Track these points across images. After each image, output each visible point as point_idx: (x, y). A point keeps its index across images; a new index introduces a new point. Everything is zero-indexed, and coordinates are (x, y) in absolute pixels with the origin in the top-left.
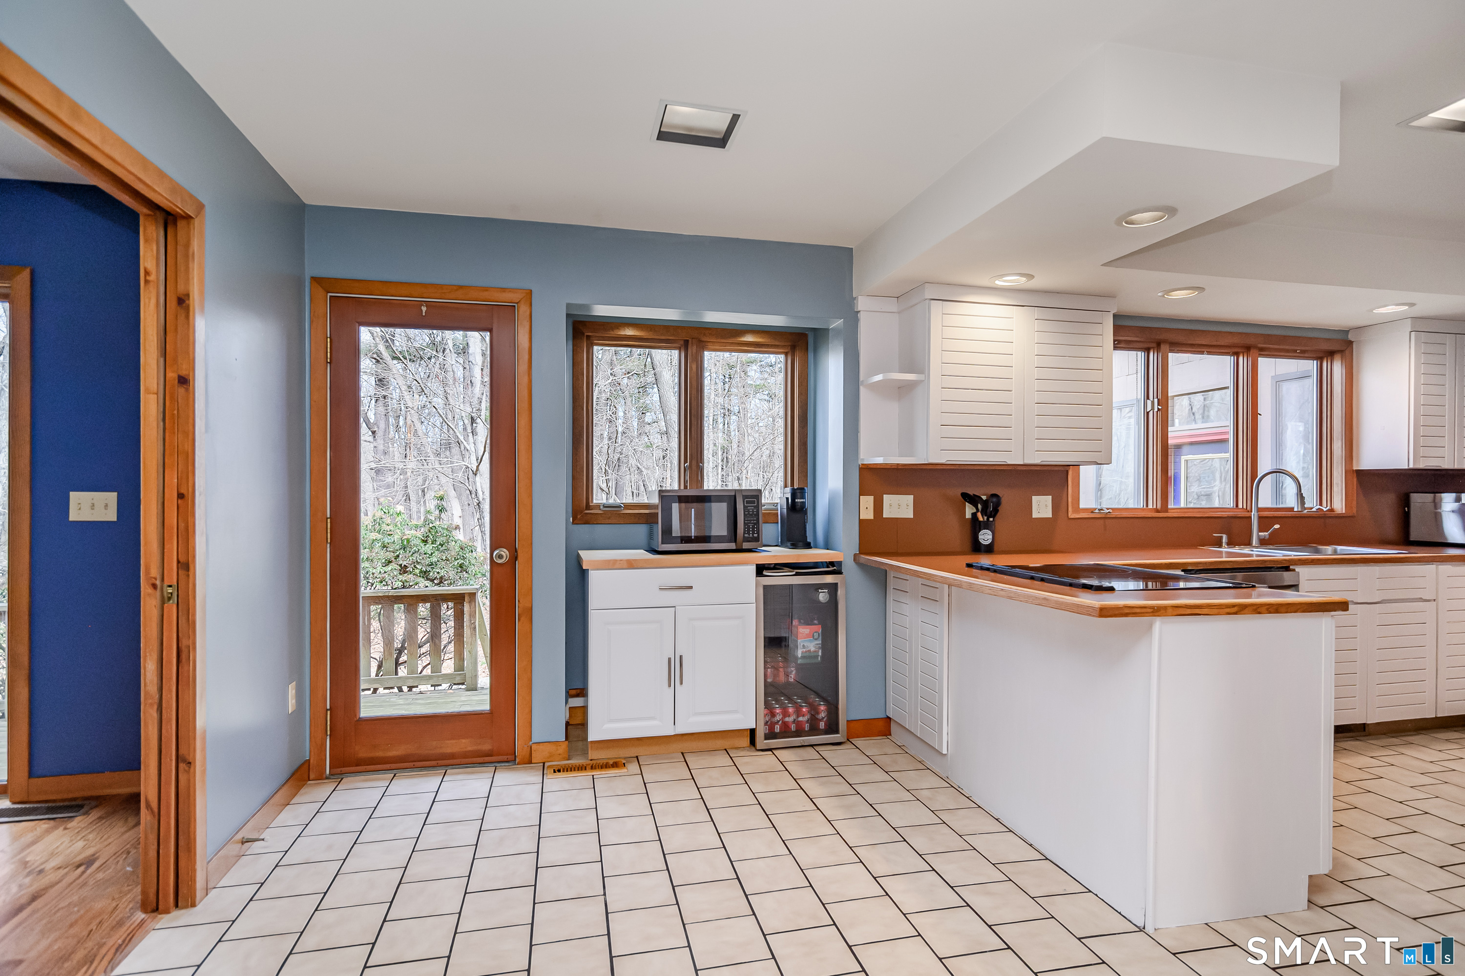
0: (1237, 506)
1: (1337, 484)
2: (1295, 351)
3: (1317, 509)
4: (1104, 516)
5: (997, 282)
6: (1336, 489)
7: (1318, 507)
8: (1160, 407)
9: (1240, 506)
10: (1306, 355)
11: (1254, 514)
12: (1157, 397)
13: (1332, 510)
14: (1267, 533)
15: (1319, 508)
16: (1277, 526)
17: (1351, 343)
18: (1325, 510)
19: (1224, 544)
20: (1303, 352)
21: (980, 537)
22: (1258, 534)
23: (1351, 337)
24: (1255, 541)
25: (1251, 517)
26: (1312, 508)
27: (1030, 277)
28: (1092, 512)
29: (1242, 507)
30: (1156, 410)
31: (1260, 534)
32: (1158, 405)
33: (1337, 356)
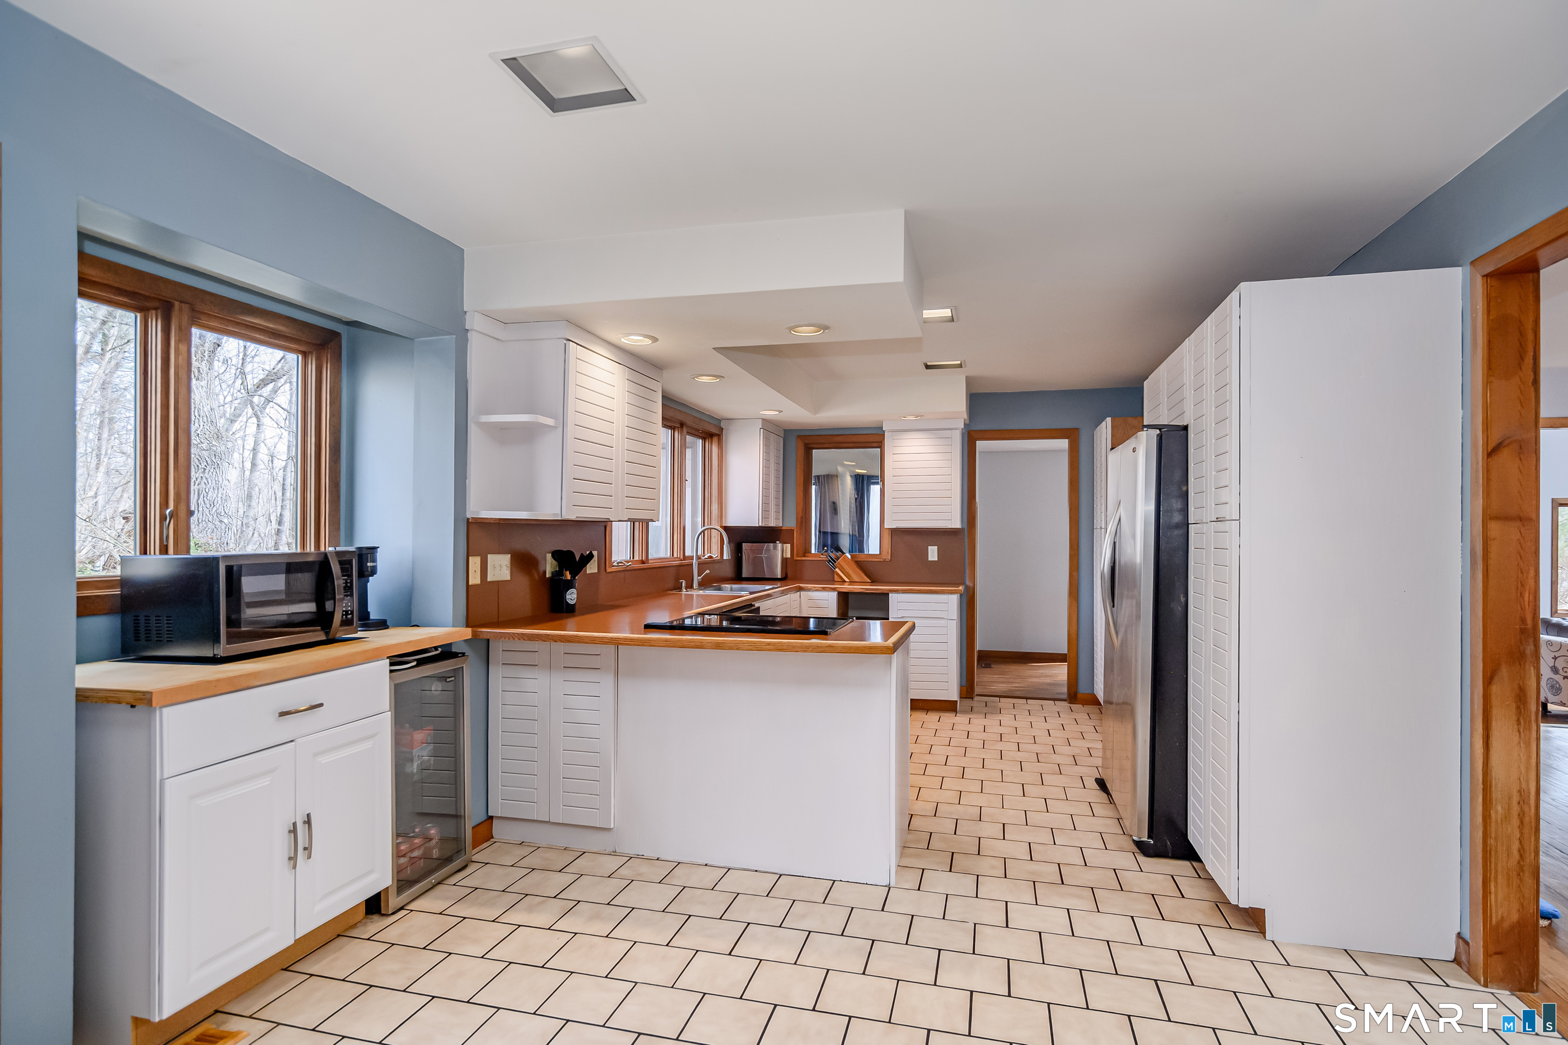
1: (715, 537)
4: (624, 569)
5: (623, 340)
7: (709, 555)
11: (695, 562)
14: (701, 577)
16: (708, 571)
17: (722, 429)
19: (682, 587)
21: (567, 597)
23: (722, 425)
24: (696, 585)
27: (655, 340)
31: (698, 578)
33: (715, 439)
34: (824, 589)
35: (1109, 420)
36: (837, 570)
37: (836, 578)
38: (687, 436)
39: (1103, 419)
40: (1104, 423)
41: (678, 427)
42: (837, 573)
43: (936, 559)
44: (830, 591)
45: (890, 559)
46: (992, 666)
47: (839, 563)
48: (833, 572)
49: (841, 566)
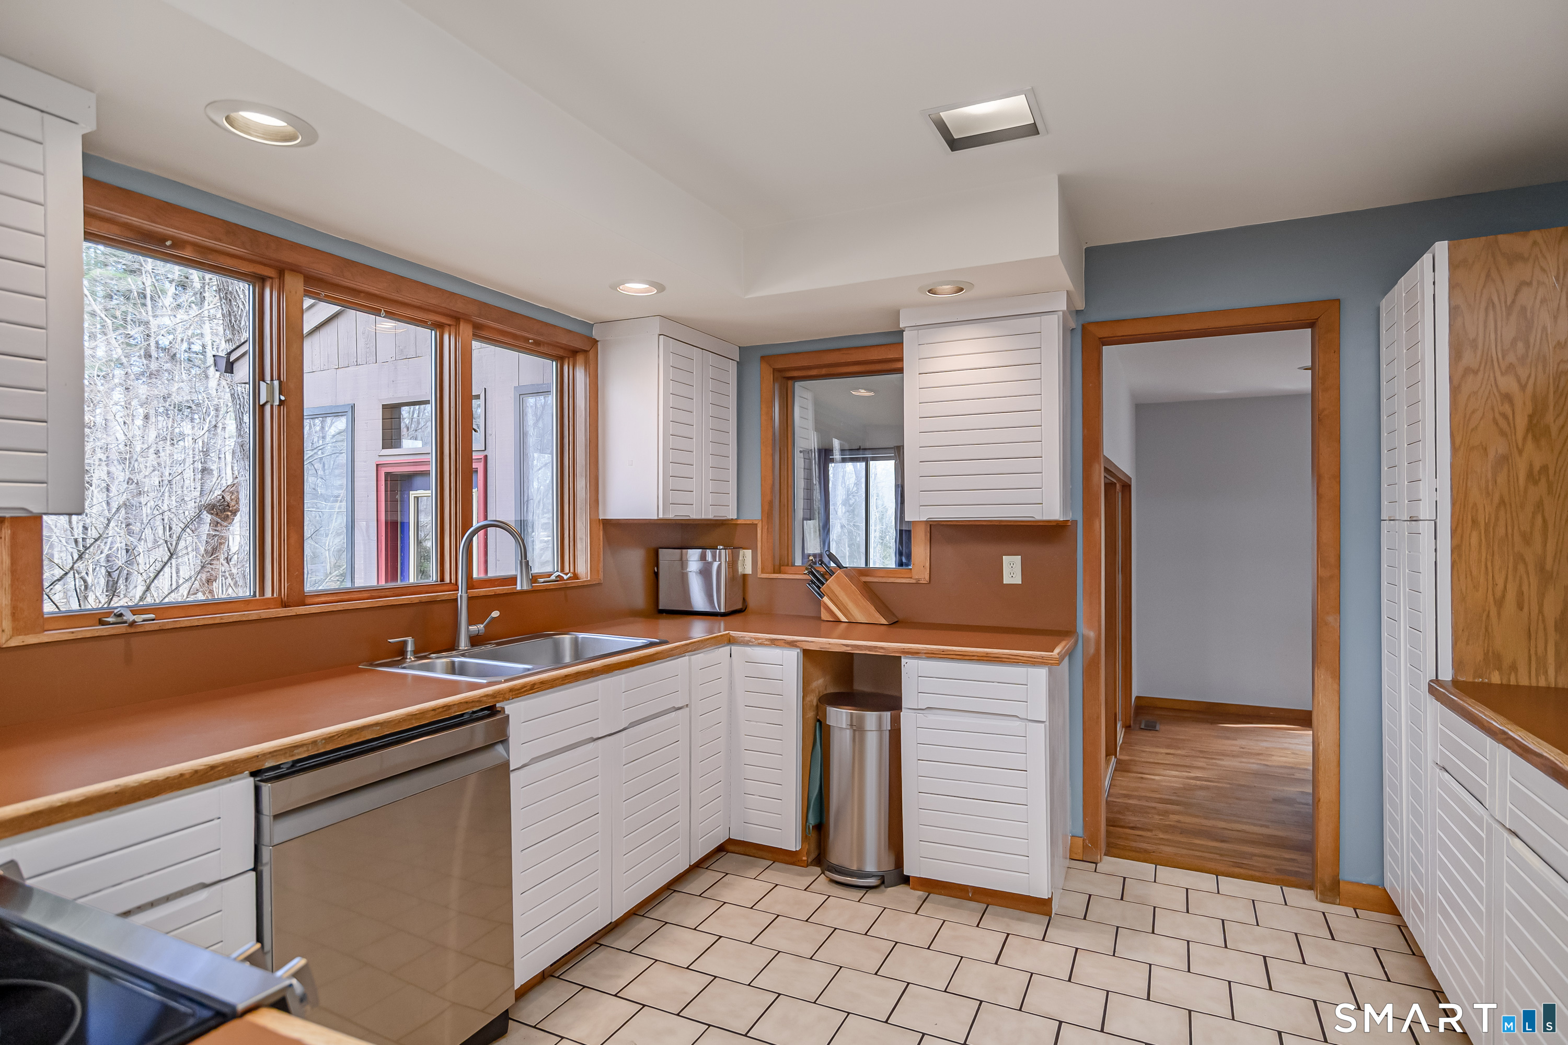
0: (442, 580)
1: (581, 539)
2: (526, 340)
3: (556, 577)
4: (122, 631)
6: (580, 546)
7: (559, 572)
8: (283, 398)
9: (447, 580)
10: (541, 349)
11: (461, 596)
12: (279, 378)
13: (575, 576)
14: (482, 626)
15: (559, 575)
16: (495, 614)
17: (595, 342)
18: (565, 577)
19: (409, 653)
20: (537, 343)
22: (468, 628)
23: (595, 334)
24: (463, 643)
25: (457, 599)
26: (550, 576)
28: (102, 623)
29: (449, 582)
30: (277, 403)
31: (470, 628)
32: (280, 393)
33: (580, 359)
34: (773, 643)
35: (1441, 248)
36: (825, 599)
37: (825, 616)
38: (475, 344)
39: (1426, 246)
40: (1427, 257)
41: (450, 325)
42: (825, 604)
43: (1018, 580)
44: (784, 647)
45: (927, 578)
46: (1157, 728)
47: (828, 587)
48: (819, 603)
49: (833, 592)
